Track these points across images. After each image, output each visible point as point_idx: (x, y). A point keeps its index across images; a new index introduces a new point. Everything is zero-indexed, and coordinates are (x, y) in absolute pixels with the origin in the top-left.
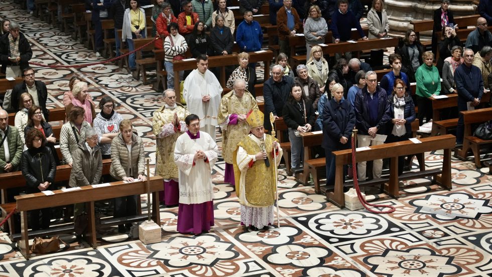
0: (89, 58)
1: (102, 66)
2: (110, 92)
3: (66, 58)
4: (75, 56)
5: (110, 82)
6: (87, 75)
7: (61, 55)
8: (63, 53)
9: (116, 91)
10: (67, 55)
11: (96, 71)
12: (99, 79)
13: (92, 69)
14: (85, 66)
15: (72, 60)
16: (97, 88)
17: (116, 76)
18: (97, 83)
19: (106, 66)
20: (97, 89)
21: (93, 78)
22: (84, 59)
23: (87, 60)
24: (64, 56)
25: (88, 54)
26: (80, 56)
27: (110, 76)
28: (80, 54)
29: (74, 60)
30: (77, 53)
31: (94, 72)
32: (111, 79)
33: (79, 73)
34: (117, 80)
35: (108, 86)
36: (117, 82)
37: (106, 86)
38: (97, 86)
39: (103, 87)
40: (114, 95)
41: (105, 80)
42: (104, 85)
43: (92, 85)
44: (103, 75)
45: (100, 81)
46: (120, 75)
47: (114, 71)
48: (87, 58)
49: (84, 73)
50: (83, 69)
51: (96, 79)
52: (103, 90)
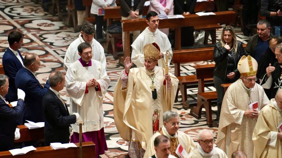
0: (36, 13)
1: (49, 22)
2: (55, 51)
3: (10, 12)
4: (20, 10)
5: (56, 40)
6: (31, 32)
7: (4, 9)
8: (7, 7)
9: (62, 50)
10: (10, 9)
11: (42, 28)
12: (44, 36)
13: (38, 25)
14: (30, 22)
15: (16, 15)
16: (41, 46)
17: (63, 34)
18: (41, 40)
19: (53, 23)
20: (41, 48)
21: (38, 35)
22: (30, 14)
23: (33, 15)
24: (7, 10)
25: (35, 9)
26: (26, 11)
27: (57, 33)
28: (25, 8)
29: (19, 14)
30: (22, 7)
31: (39, 29)
32: (58, 37)
33: (22, 29)
34: (64, 39)
35: (54, 44)
36: (64, 41)
37: (51, 44)
38: (41, 43)
39: (47, 45)
40: (58, 54)
41: (50, 38)
42: (49, 44)
43: (35, 42)
44: (48, 32)
45: (45, 38)
46: (68, 33)
47: (61, 28)
48: (33, 13)
49: (28, 29)
50: (28, 25)
51: (41, 36)
52: (47, 49)
